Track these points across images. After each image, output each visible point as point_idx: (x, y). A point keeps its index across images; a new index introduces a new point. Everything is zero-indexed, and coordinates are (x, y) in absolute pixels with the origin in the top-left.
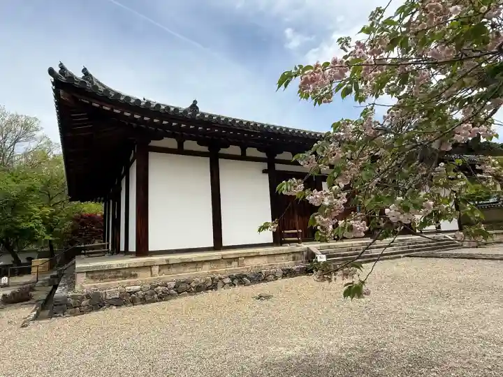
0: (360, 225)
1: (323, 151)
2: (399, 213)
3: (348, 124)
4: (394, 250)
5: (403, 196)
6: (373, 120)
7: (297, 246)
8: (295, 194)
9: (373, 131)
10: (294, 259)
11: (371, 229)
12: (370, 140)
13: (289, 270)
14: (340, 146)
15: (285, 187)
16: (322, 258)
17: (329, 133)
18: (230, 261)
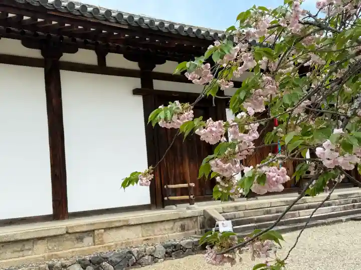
0: (277, 173)
1: (222, 58)
2: (338, 154)
3: (263, 14)
4: (333, 210)
5: (343, 127)
6: (301, 9)
7: (188, 208)
8: (179, 127)
9: (301, 26)
10: (183, 228)
11: (297, 179)
12: (296, 40)
13: (175, 246)
14: (250, 50)
15: (162, 115)
16: (225, 226)
17: (233, 28)
18: (80, 236)
